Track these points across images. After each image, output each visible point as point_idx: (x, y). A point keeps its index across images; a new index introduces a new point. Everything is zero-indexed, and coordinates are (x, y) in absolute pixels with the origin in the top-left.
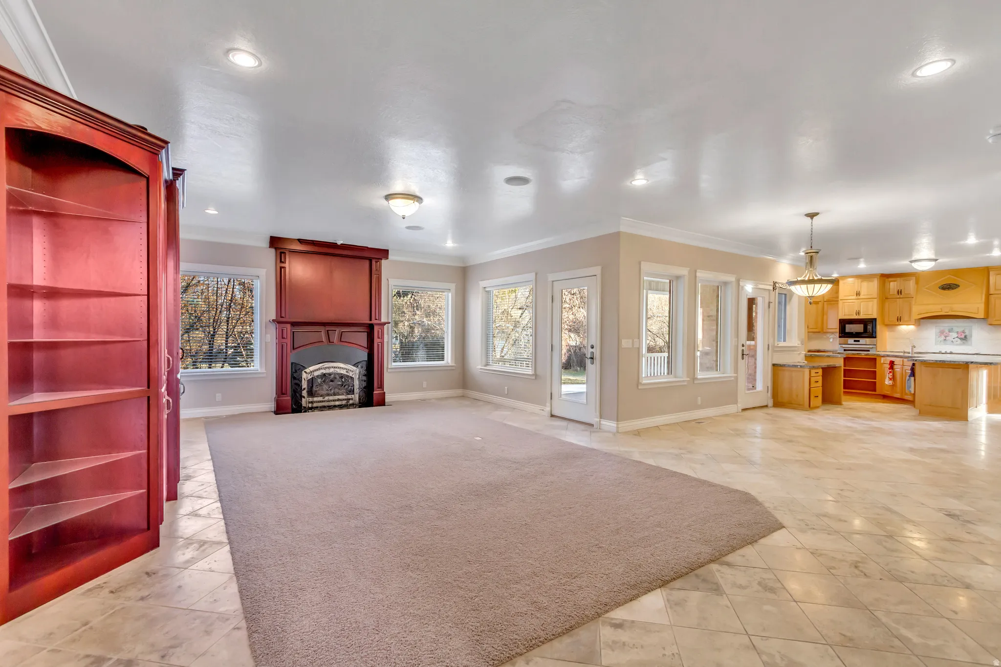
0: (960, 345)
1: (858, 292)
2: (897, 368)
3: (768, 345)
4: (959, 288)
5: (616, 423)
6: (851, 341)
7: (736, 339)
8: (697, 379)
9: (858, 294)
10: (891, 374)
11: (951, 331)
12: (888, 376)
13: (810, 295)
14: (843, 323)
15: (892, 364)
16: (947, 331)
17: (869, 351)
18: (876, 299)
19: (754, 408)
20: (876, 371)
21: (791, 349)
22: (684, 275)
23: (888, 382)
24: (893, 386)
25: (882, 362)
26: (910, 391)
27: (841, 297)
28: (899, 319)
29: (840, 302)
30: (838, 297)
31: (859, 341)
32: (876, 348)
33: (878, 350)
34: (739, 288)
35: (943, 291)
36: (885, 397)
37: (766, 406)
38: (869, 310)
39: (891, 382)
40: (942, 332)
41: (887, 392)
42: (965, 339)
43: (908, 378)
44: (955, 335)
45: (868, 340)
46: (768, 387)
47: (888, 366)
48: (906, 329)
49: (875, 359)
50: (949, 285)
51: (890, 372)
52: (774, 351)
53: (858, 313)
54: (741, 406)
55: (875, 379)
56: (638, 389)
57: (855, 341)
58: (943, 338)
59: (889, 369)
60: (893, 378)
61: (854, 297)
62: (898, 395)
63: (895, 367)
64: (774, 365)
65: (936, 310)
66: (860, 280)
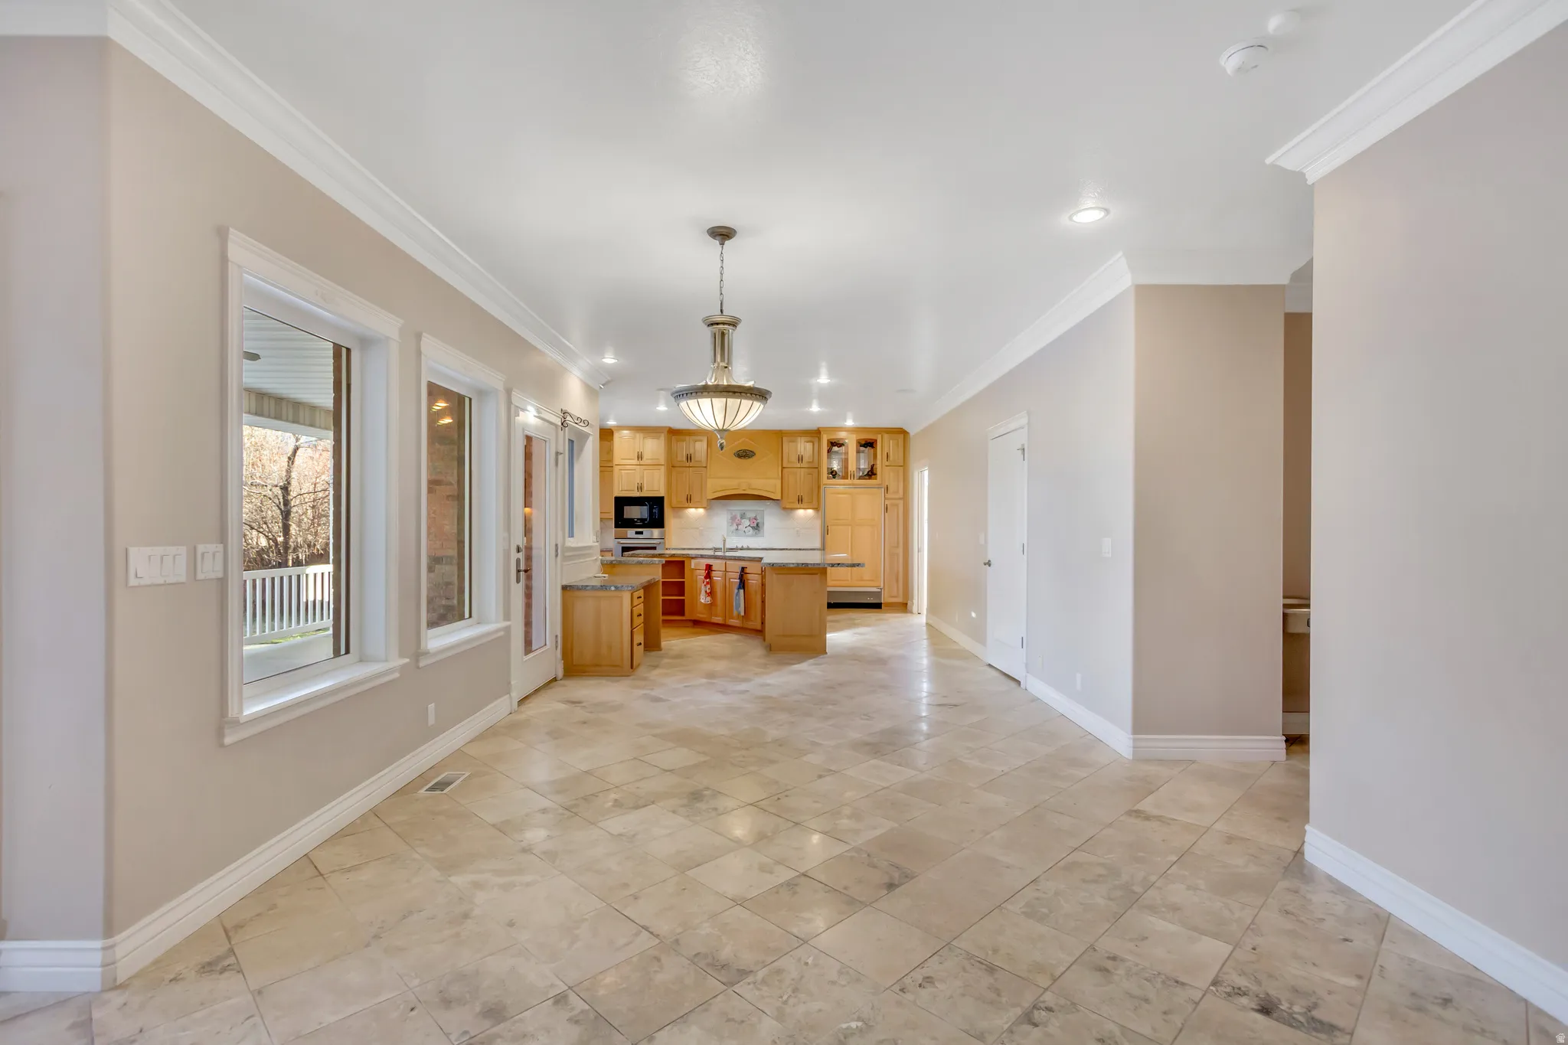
0: (752, 536)
1: (640, 454)
2: (717, 577)
3: (557, 545)
4: (754, 458)
5: (98, 944)
6: (631, 532)
7: (506, 535)
8: (426, 653)
9: (640, 457)
10: (709, 586)
11: (743, 516)
12: (704, 589)
13: (721, 427)
14: (621, 503)
15: (709, 568)
16: (739, 518)
17: (655, 548)
18: (663, 467)
19: (537, 691)
20: (684, 582)
21: (581, 552)
22: (388, 338)
23: (704, 599)
24: (712, 605)
25: (693, 567)
26: (739, 614)
27: (616, 460)
28: (689, 499)
29: (616, 469)
30: (611, 461)
31: (641, 533)
32: (665, 543)
33: (667, 547)
34: (511, 410)
35: (739, 459)
36: (697, 623)
37: (555, 679)
38: (655, 486)
39: (709, 599)
40: (733, 519)
41: (702, 616)
42: (757, 527)
43: (736, 591)
44: (746, 522)
45: (656, 532)
46: (557, 636)
47: (703, 573)
48: (695, 512)
49: (683, 563)
50: (745, 451)
51: (708, 583)
52: (566, 558)
53: (640, 488)
54: (516, 695)
55: (683, 595)
56: (222, 745)
57: (637, 533)
58: (735, 527)
59: (706, 578)
60: (711, 594)
61: (635, 462)
62: (718, 619)
63: (713, 574)
64: (565, 588)
65: (733, 486)
66: (642, 435)
